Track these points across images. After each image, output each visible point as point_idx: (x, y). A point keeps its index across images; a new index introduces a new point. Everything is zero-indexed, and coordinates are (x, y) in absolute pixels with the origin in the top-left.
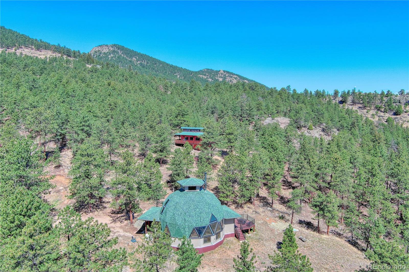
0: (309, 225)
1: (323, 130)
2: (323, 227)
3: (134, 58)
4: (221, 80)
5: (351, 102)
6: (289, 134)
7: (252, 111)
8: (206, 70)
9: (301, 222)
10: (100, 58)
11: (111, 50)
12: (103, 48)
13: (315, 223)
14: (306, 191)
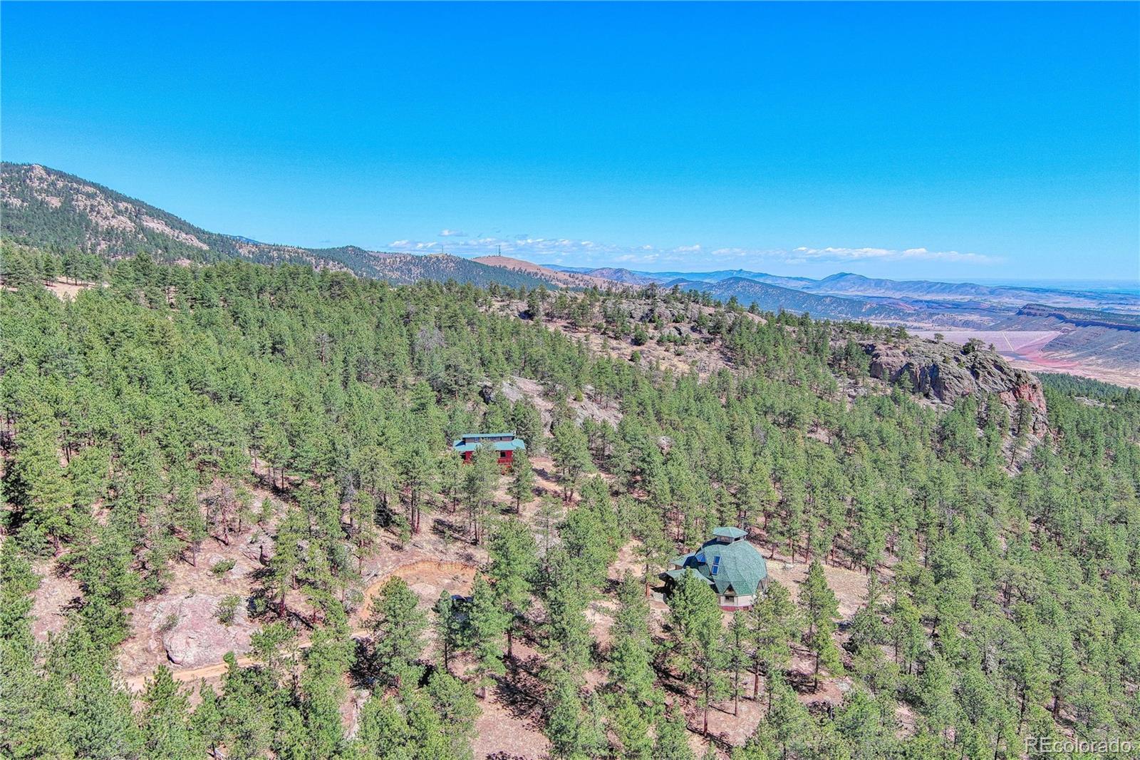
4: (55, 202)
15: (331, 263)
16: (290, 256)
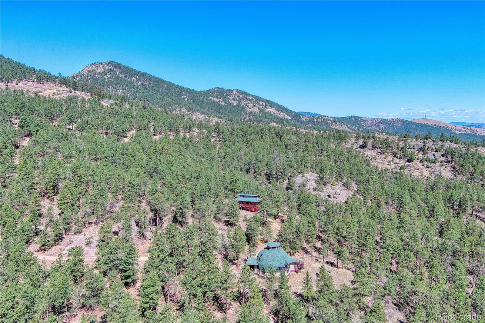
0: (332, 264)
1: (344, 185)
2: (340, 265)
3: (133, 78)
4: (235, 103)
5: (371, 146)
6: (318, 200)
7: (285, 169)
8: (216, 89)
9: (328, 263)
10: (96, 80)
11: (107, 69)
12: (97, 66)
13: (336, 263)
14: (331, 244)
15: (338, 123)
16: (321, 120)
